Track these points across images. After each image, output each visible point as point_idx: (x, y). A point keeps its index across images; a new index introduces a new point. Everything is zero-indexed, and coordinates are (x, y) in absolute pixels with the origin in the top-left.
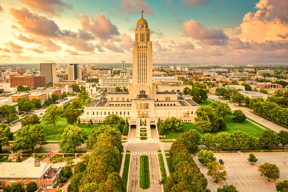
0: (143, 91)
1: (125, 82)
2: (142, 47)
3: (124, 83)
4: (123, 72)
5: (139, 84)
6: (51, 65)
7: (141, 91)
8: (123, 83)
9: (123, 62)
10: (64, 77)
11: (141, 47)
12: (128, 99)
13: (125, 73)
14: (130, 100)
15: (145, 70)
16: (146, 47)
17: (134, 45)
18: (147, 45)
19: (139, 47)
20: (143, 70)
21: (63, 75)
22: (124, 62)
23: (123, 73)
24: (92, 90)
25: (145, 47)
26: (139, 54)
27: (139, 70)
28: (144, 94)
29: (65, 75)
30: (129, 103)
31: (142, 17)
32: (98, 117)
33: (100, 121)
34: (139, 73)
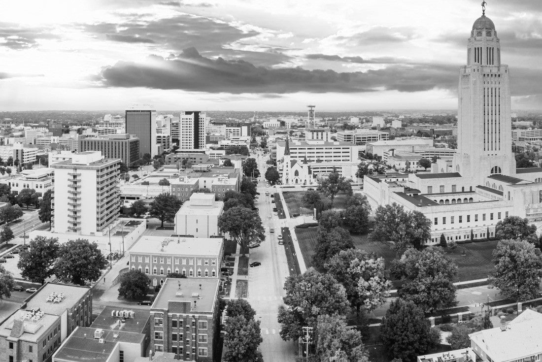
0: (496, 167)
1: (341, 154)
2: (492, 75)
3: (339, 156)
4: (315, 131)
5: (487, 152)
6: (150, 113)
7: (493, 169)
8: (336, 157)
9: (310, 109)
10: (162, 141)
11: (490, 76)
12: (463, 188)
13: (320, 134)
14: (467, 189)
15: (497, 123)
16: (499, 75)
17: (476, 71)
18: (499, 70)
19: (484, 75)
20: (494, 122)
21: (160, 137)
22: (314, 107)
23: (315, 134)
24: (297, 173)
25: (497, 75)
26: (484, 89)
27: (484, 124)
28: (498, 173)
29: (164, 137)
30: (468, 196)
31: (484, 14)
32: (453, 228)
33: (458, 238)
34: (485, 130)
